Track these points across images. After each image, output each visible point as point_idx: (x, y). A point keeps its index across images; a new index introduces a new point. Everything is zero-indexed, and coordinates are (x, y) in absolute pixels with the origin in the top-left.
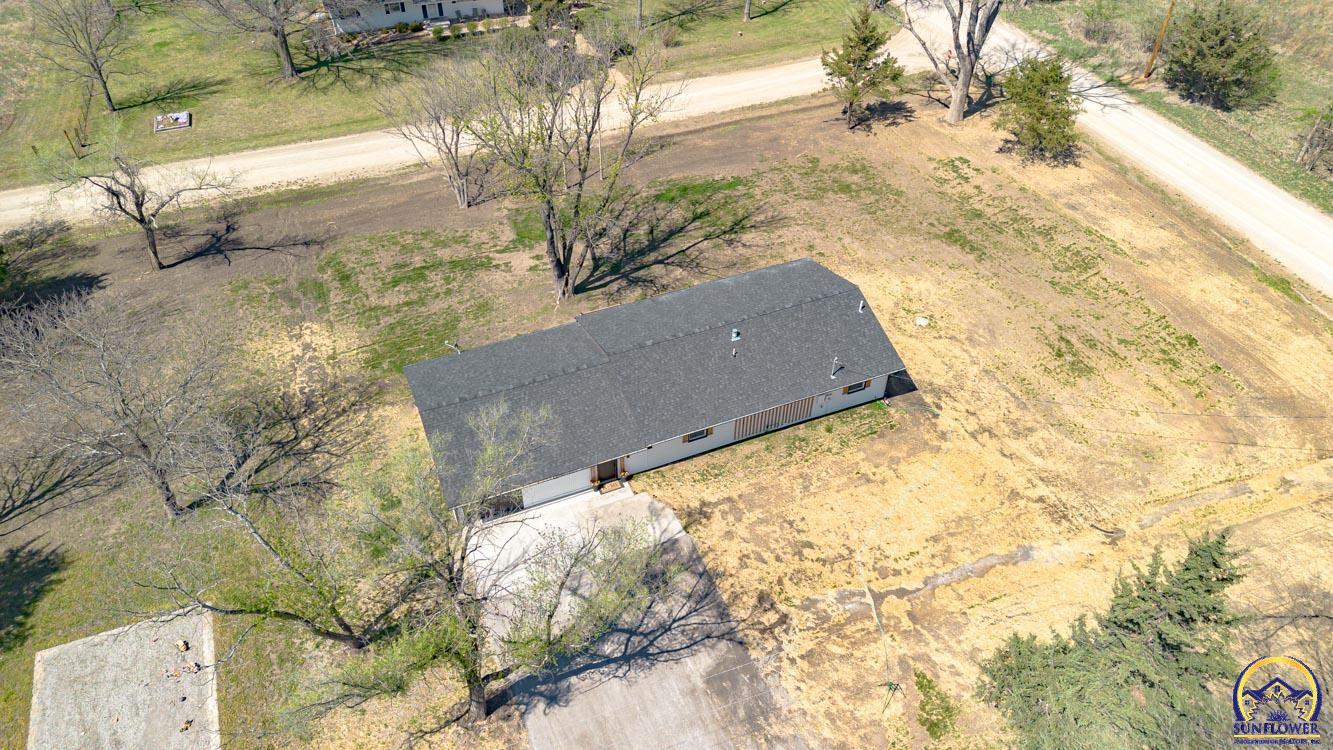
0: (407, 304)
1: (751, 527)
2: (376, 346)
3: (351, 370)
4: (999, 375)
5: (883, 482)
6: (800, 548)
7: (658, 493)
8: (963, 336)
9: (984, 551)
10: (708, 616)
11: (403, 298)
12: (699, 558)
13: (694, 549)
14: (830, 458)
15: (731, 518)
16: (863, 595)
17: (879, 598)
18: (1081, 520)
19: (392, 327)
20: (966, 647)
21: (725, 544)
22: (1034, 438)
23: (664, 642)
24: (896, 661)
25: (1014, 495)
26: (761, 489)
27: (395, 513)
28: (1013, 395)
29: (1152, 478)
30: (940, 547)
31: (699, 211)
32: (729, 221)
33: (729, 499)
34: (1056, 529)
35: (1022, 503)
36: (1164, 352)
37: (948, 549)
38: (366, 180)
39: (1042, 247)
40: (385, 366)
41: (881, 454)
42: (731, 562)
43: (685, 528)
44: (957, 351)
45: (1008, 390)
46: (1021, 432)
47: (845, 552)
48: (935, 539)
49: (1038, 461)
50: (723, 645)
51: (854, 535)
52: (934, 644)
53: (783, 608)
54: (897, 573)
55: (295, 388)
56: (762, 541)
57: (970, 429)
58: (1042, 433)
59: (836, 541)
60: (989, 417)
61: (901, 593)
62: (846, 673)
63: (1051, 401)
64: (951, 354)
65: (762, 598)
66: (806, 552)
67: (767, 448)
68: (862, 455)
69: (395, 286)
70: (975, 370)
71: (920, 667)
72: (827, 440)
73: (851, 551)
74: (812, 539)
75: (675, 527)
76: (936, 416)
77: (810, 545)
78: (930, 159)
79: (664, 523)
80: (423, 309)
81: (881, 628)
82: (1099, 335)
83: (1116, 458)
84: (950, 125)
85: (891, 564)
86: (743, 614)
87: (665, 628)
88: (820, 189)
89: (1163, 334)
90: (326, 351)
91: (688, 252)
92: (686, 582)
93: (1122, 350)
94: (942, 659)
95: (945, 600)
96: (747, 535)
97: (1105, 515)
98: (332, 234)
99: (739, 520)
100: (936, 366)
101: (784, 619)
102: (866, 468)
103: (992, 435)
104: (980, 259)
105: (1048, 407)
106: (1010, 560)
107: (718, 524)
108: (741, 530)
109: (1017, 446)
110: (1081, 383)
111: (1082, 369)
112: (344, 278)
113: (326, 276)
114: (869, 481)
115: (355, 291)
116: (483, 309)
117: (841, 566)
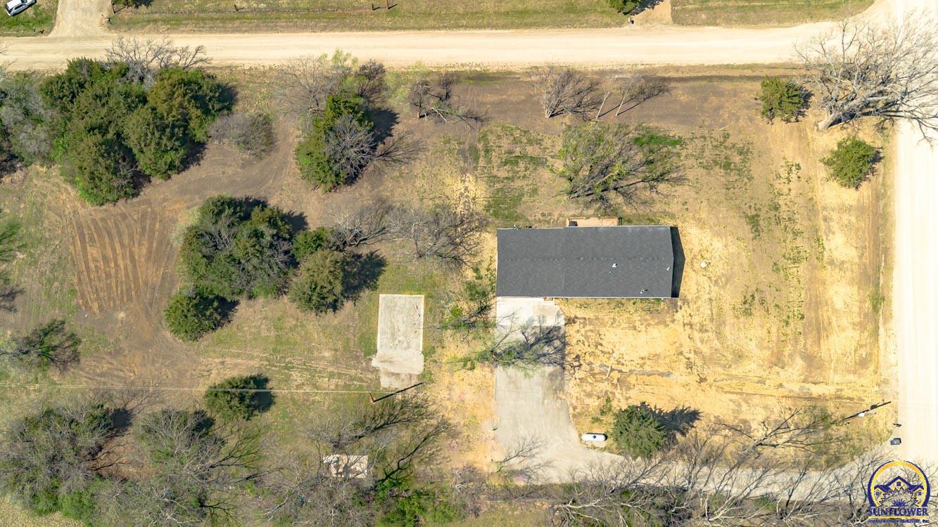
0: (507, 178)
1: (586, 332)
2: (490, 199)
3: (479, 208)
4: (714, 303)
5: (639, 332)
6: (598, 344)
7: (563, 307)
8: (713, 279)
9: (656, 368)
10: (559, 356)
11: (506, 175)
12: (565, 337)
13: (565, 332)
14: (628, 315)
15: (582, 325)
16: (608, 367)
17: (612, 370)
18: (696, 371)
19: (498, 190)
20: (627, 396)
21: (575, 334)
22: (705, 335)
23: (542, 359)
24: (604, 391)
25: (681, 353)
26: (597, 319)
27: (480, 281)
28: (712, 314)
29: (733, 366)
30: (642, 361)
31: (651, 158)
32: (659, 170)
33: (585, 318)
34: (685, 370)
35: (681, 357)
36: (788, 317)
37: (644, 364)
38: (510, 73)
39: (788, 241)
40: (491, 211)
41: (646, 320)
42: (574, 341)
43: (565, 324)
44: (706, 285)
45: (712, 311)
46: (703, 330)
47: (611, 352)
48: (643, 358)
49: (699, 344)
50: (558, 367)
51: (617, 347)
52: (619, 391)
53: (582, 362)
54: (623, 364)
55: (459, 210)
56: (587, 337)
57: (685, 321)
58: (710, 334)
59: (610, 346)
60: (696, 320)
61: (620, 371)
62: (588, 389)
63: (724, 322)
64: (703, 285)
65: (578, 357)
66: (599, 347)
67: (608, 303)
68: (639, 318)
69: (505, 165)
70: (708, 296)
71: (610, 395)
72: (631, 308)
73: (613, 352)
74: (603, 343)
75: (562, 322)
76: (677, 312)
77: (601, 345)
78: (784, 158)
79: (560, 320)
80: (512, 184)
81: (608, 380)
82: (769, 299)
83: (727, 354)
84: (818, 130)
85: (623, 361)
86: (569, 360)
87: (544, 355)
88: (715, 161)
89: (796, 309)
90: (471, 195)
91: (631, 186)
92: (557, 343)
93: (772, 310)
94: (618, 396)
95: (632, 379)
96: (583, 334)
97: (705, 372)
98: (488, 115)
99: (584, 327)
100: (694, 289)
101: (580, 366)
102: (637, 324)
103: (691, 328)
104: (755, 238)
105: (720, 325)
106: (662, 375)
107: (576, 326)
108: (583, 331)
109: (697, 335)
110: (742, 319)
111: (748, 313)
112: (487, 151)
113: (480, 146)
114: (635, 329)
115: (490, 162)
116: (535, 191)
117: (607, 355)
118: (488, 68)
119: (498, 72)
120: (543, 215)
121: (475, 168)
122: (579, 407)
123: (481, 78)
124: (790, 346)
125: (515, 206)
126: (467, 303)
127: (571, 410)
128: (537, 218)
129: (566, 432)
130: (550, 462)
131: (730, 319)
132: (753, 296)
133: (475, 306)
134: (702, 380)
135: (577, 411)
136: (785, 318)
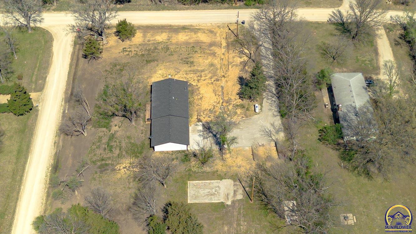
0: (120, 149)
1: (204, 115)
2: (132, 156)
3: (137, 161)
4: (188, 73)
5: (203, 96)
7: (192, 123)
8: (176, 73)
9: (220, 91)
11: (118, 150)
12: (208, 122)
13: (205, 122)
14: (195, 100)
16: (221, 107)
17: (222, 105)
18: (220, 78)
19: (127, 153)
20: (234, 99)
21: (206, 119)
22: (203, 76)
24: (233, 107)
25: (212, 83)
26: (197, 111)
29: (216, 67)
33: (197, 115)
34: (220, 82)
35: (214, 83)
37: (218, 95)
40: (139, 155)
41: (197, 94)
42: (209, 119)
44: (180, 75)
45: (192, 74)
46: (201, 76)
47: (213, 106)
48: (216, 95)
49: (207, 77)
51: (211, 103)
52: (232, 102)
54: (219, 102)
56: (207, 114)
57: (197, 82)
58: (202, 74)
59: (211, 106)
60: (196, 79)
61: (223, 103)
62: (232, 113)
66: (211, 110)
68: (196, 97)
69: (112, 151)
70: (185, 75)
71: (235, 105)
72: (191, 99)
73: (214, 105)
74: (209, 109)
75: (200, 123)
76: (192, 84)
80: (123, 147)
81: (227, 107)
83: (211, 69)
88: (119, 74)
92: (211, 125)
93: (190, 56)
94: (235, 103)
95: (226, 99)
97: (220, 75)
98: (81, 161)
99: (202, 115)
102: (199, 97)
103: (200, 80)
104: (157, 61)
105: (198, 71)
106: (223, 89)
107: (202, 118)
108: (204, 116)
109: (203, 78)
110: (194, 64)
111: (192, 63)
112: (103, 160)
113: (99, 163)
114: (202, 98)
115: (109, 158)
116: (129, 138)
117: (215, 107)
118: (51, 164)
119: (54, 160)
120: (142, 133)
121: (112, 165)
122: (242, 116)
123: (56, 167)
124: (206, 51)
125: (137, 145)
126: (191, 162)
127: (244, 118)
128: (143, 136)
129: (255, 119)
130: (272, 124)
131: (196, 68)
132: (184, 61)
133: (193, 159)
134: (224, 76)
135: (244, 116)
136: (193, 52)
